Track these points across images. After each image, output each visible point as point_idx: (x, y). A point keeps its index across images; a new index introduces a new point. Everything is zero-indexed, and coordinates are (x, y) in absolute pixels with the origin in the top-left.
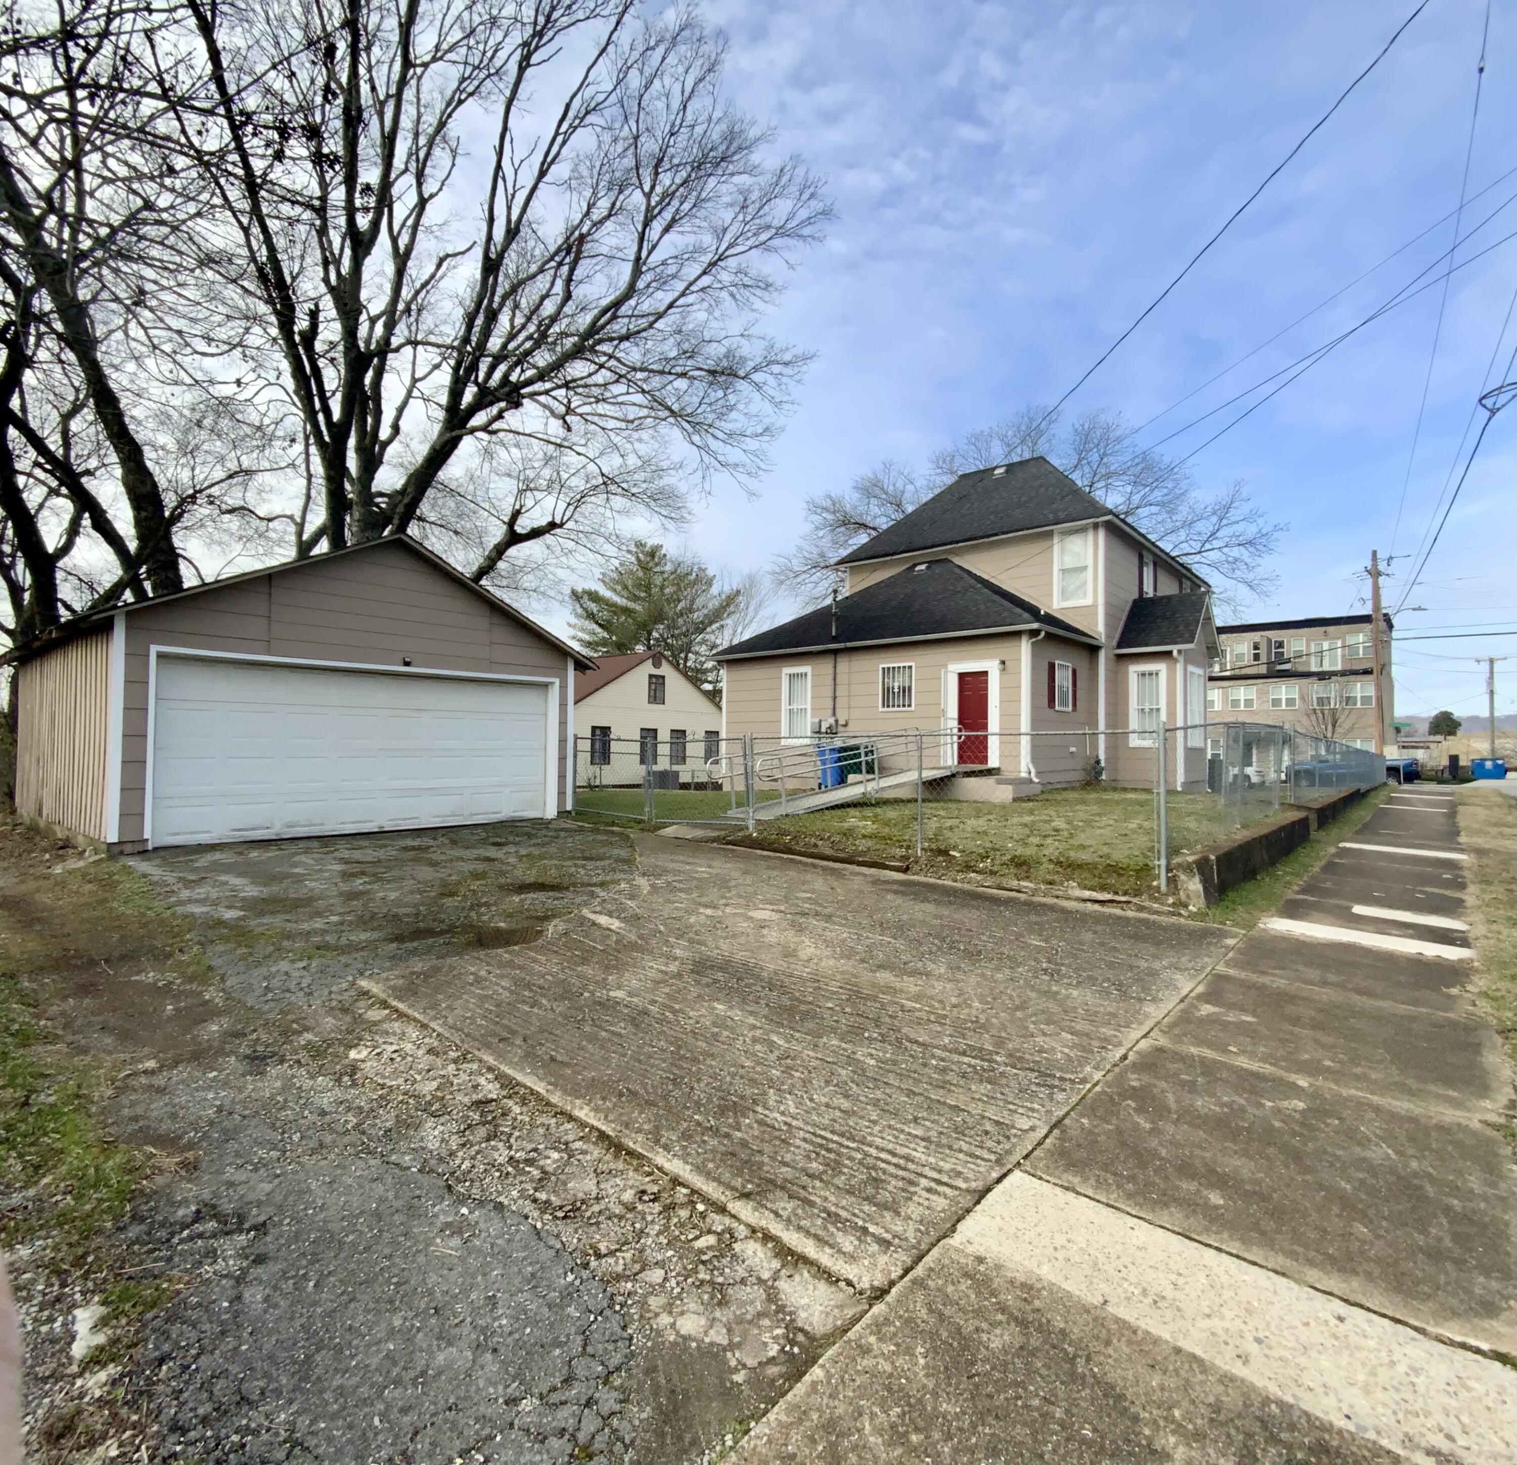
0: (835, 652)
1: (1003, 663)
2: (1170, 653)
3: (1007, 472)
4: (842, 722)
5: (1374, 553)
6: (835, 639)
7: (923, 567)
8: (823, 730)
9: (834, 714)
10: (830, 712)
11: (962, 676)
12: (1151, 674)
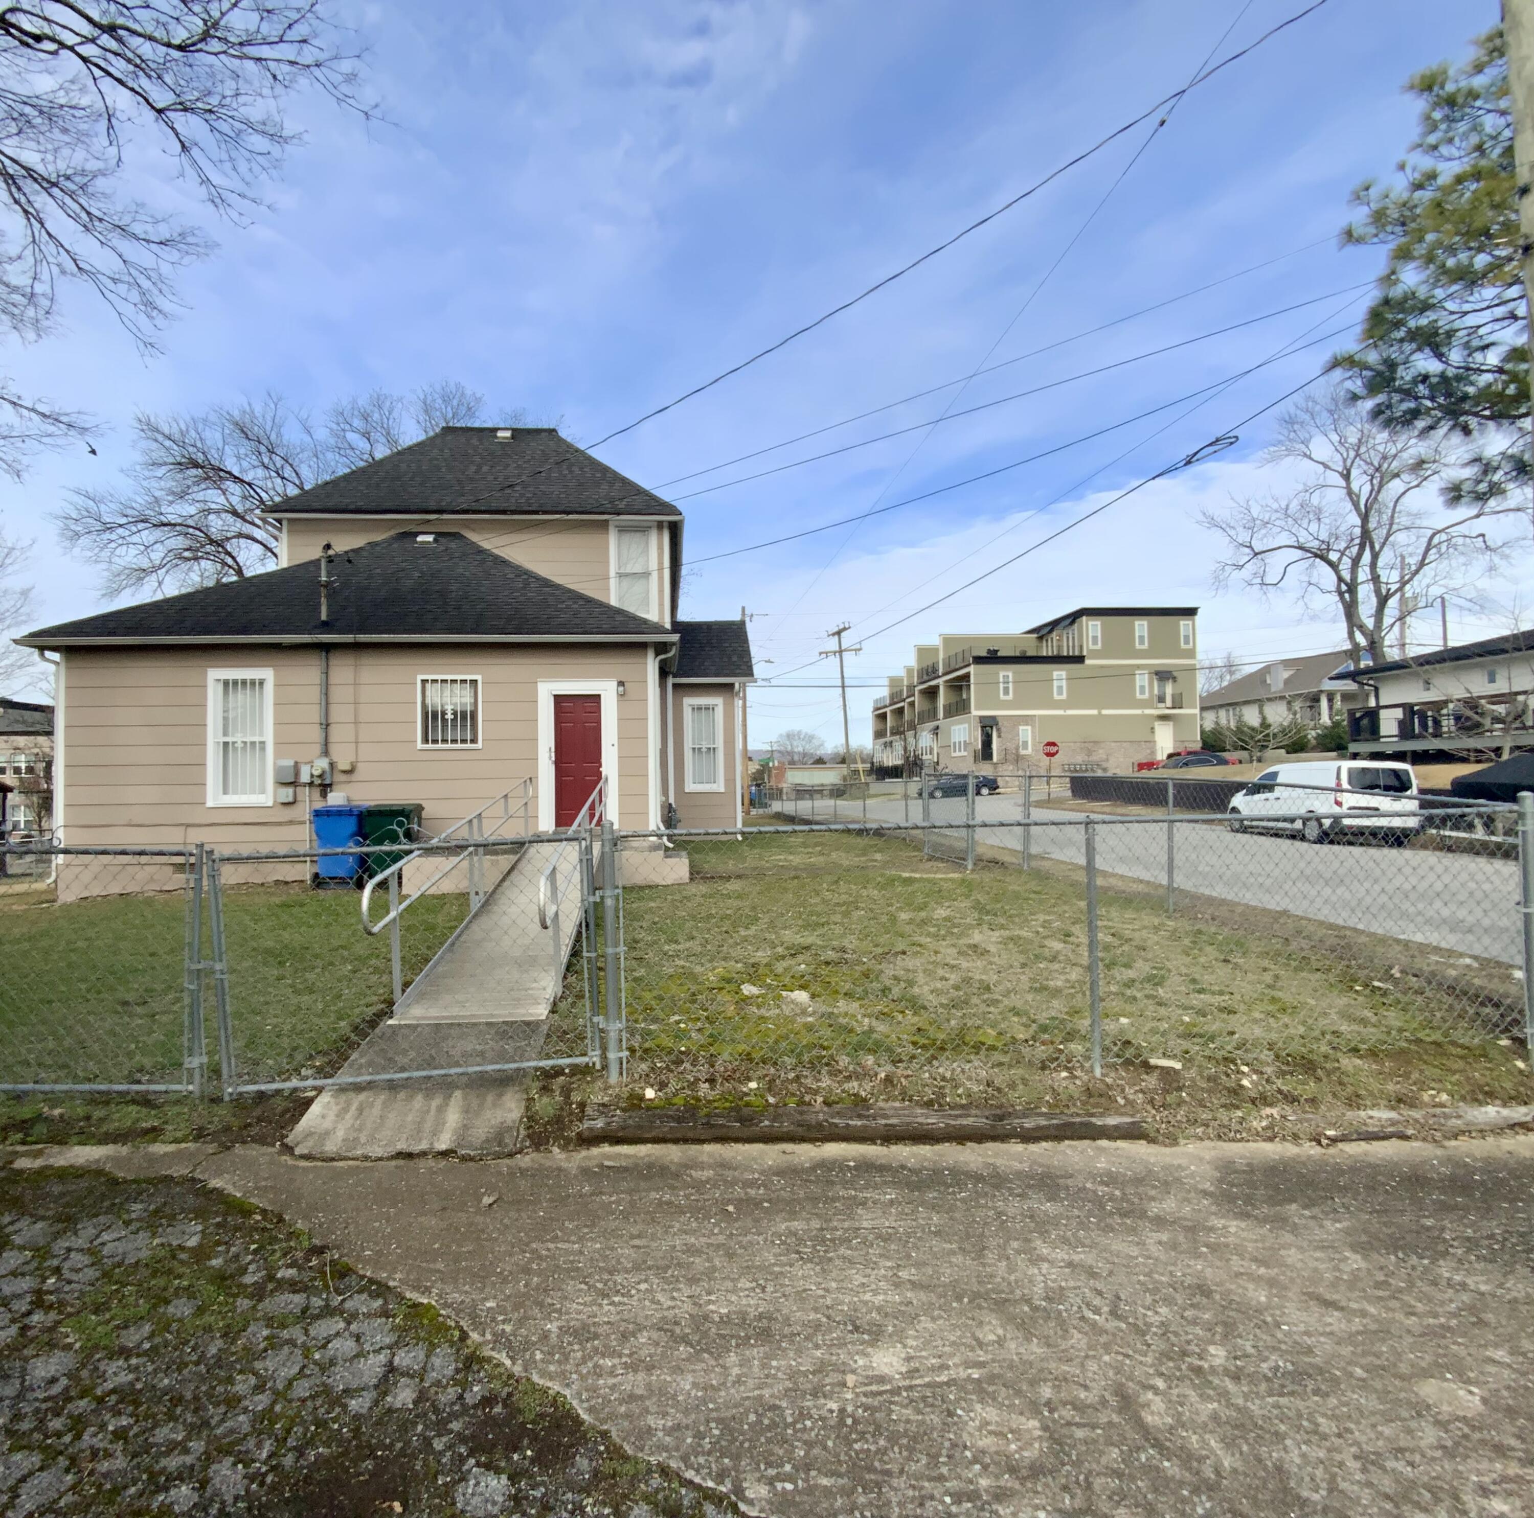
0: (327, 648)
1: (621, 684)
2: (732, 685)
3: (513, 437)
4: (343, 765)
5: (743, 609)
6: (326, 627)
7: (430, 538)
8: (305, 778)
9: (326, 753)
10: (317, 749)
11: (559, 700)
12: (707, 709)
